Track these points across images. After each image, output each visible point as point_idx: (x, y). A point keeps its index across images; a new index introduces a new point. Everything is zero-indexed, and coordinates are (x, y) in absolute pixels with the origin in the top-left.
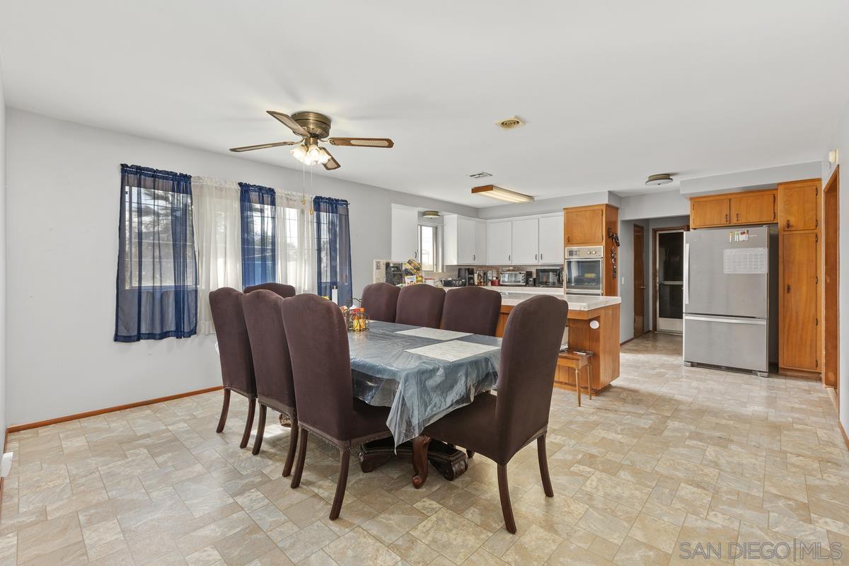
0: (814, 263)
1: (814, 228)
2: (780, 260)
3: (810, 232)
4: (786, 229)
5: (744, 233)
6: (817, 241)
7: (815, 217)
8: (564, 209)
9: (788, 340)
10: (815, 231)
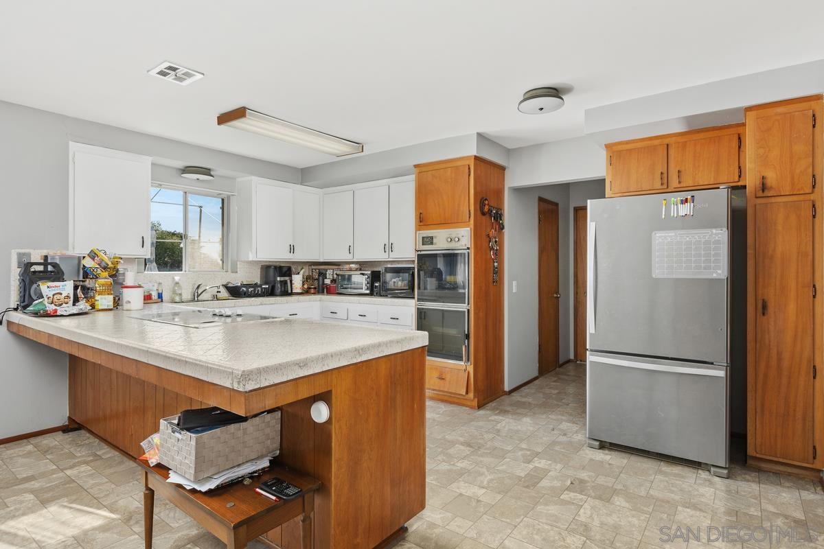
0: (810, 258)
1: (810, 191)
2: (750, 252)
3: (801, 197)
4: (760, 194)
5: (686, 201)
6: (814, 217)
7: (810, 170)
8: (416, 166)
9: (763, 405)
10: (812, 197)
